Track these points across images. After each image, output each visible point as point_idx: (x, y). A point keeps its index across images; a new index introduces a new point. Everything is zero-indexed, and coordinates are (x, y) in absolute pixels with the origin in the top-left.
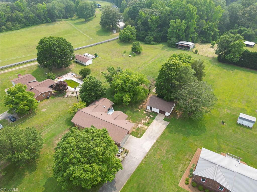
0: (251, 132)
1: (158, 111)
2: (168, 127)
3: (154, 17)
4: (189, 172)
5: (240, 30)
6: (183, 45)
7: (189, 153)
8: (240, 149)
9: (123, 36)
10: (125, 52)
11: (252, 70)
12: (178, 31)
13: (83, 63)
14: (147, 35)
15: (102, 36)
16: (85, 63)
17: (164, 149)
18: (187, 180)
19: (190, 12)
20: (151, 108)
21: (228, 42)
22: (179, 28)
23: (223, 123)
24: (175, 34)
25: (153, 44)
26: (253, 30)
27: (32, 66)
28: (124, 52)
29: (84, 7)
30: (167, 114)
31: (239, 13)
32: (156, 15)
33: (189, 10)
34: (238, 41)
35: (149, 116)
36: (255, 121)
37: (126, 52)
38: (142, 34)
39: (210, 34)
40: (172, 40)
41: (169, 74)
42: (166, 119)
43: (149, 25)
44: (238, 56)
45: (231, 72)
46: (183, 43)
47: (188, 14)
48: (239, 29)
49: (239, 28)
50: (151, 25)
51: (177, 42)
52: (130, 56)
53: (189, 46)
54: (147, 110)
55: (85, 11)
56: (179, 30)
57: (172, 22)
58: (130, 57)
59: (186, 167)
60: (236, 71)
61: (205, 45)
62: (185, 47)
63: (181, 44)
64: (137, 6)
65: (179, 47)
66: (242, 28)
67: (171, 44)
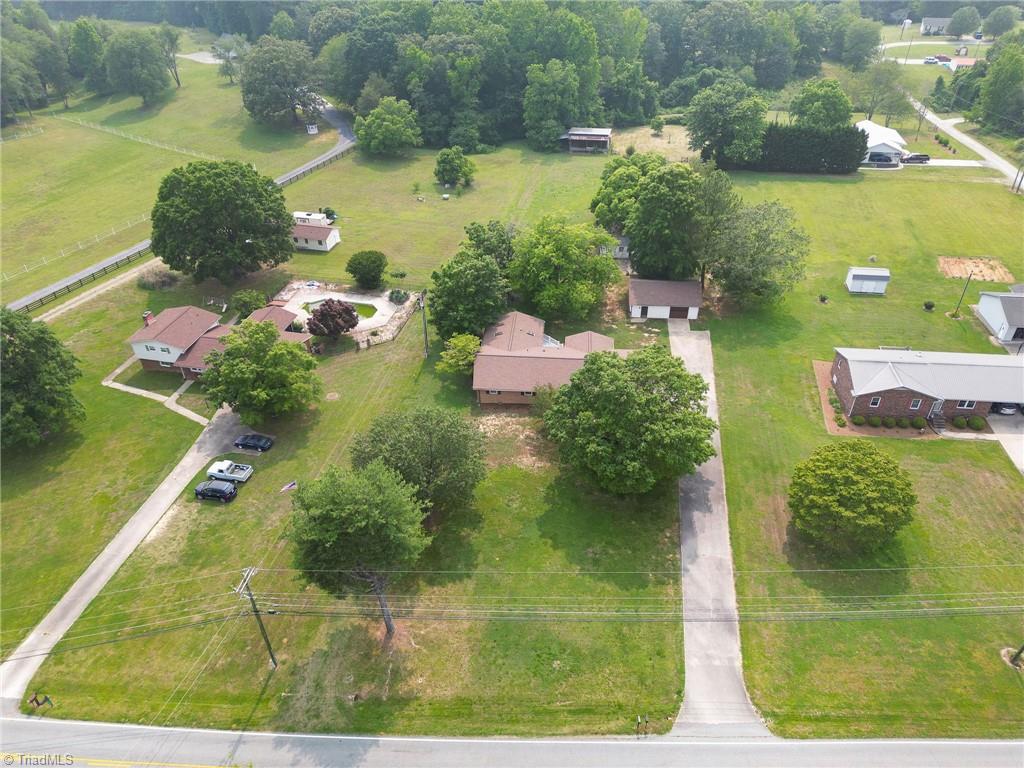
0: (889, 301)
1: (663, 312)
2: (714, 340)
3: (464, 62)
4: (830, 406)
5: (704, 75)
6: (584, 138)
7: (804, 375)
8: (891, 338)
9: (381, 137)
10: (417, 189)
11: (797, 176)
12: (559, 98)
13: (313, 245)
14: (451, 125)
15: (274, 149)
16: (320, 243)
17: (746, 385)
18: (838, 419)
19: (577, 33)
20: (644, 311)
21: (720, 108)
22: (561, 87)
23: (823, 300)
24: (550, 109)
25: (483, 152)
26: (736, 72)
27: (116, 290)
28: (414, 188)
29: (137, 50)
30: (693, 313)
31: (687, 26)
32: (468, 53)
33: (571, 28)
34: (746, 103)
35: (650, 332)
36: (888, 275)
37: (420, 188)
38: (435, 125)
39: (636, 97)
40: (548, 128)
41: (680, 200)
42: (695, 326)
43: (453, 91)
44: (758, 142)
45: (754, 189)
46: (579, 132)
47: (573, 41)
48: (699, 75)
49: (697, 70)
50: (457, 88)
51: (563, 134)
52: (446, 196)
53: (603, 139)
54: (632, 321)
55: (143, 66)
56: (562, 94)
57: (534, 70)
58: (445, 199)
59: (816, 400)
60: (762, 184)
61: (632, 132)
62: (591, 143)
63: (577, 138)
64: (383, 30)
65: (572, 149)
66: (707, 71)
67: (546, 143)
